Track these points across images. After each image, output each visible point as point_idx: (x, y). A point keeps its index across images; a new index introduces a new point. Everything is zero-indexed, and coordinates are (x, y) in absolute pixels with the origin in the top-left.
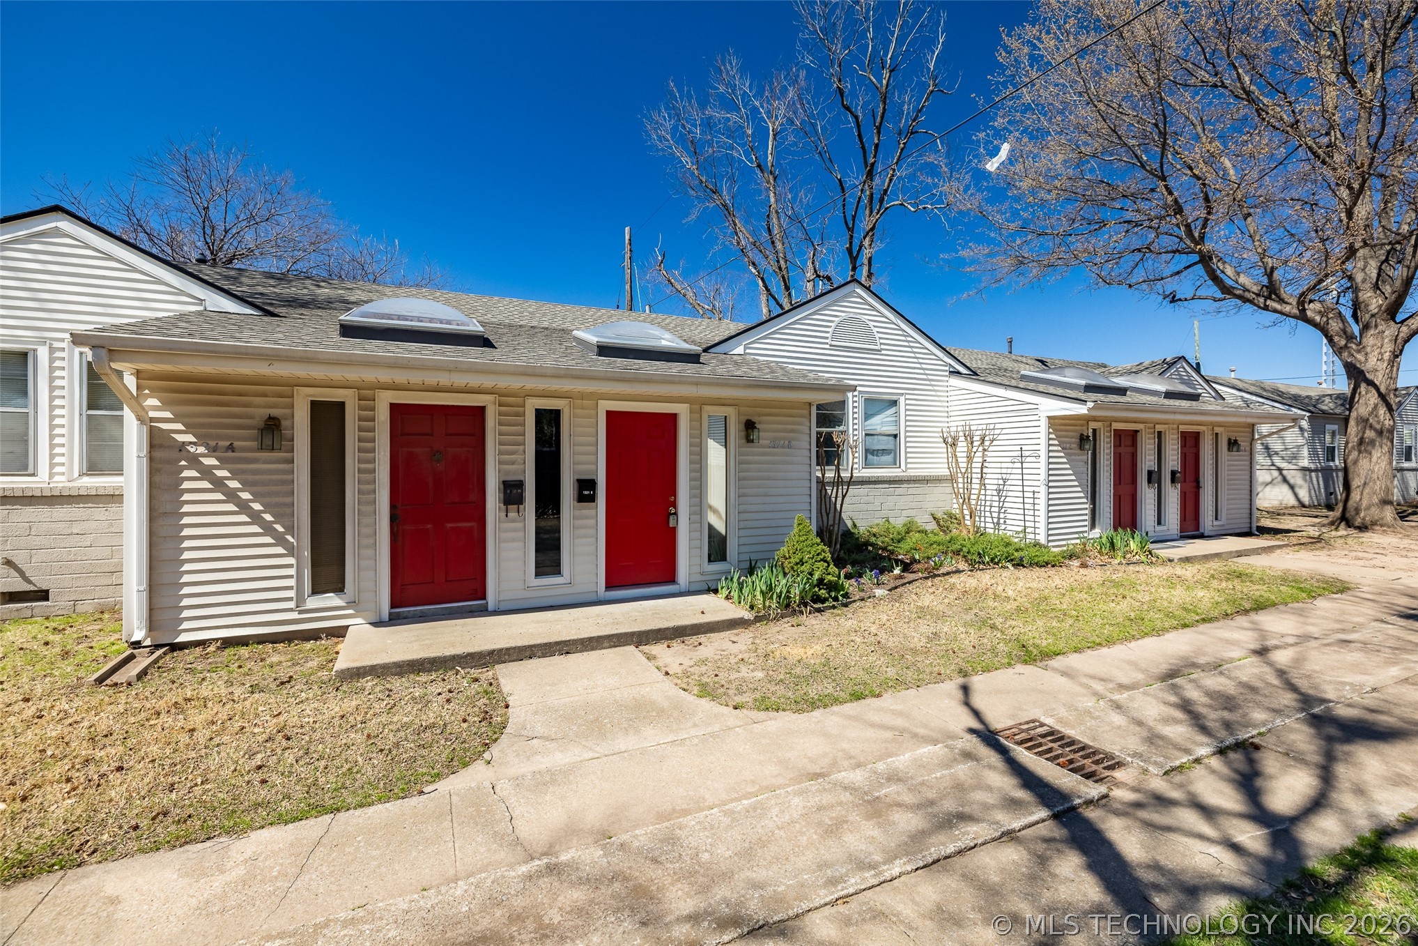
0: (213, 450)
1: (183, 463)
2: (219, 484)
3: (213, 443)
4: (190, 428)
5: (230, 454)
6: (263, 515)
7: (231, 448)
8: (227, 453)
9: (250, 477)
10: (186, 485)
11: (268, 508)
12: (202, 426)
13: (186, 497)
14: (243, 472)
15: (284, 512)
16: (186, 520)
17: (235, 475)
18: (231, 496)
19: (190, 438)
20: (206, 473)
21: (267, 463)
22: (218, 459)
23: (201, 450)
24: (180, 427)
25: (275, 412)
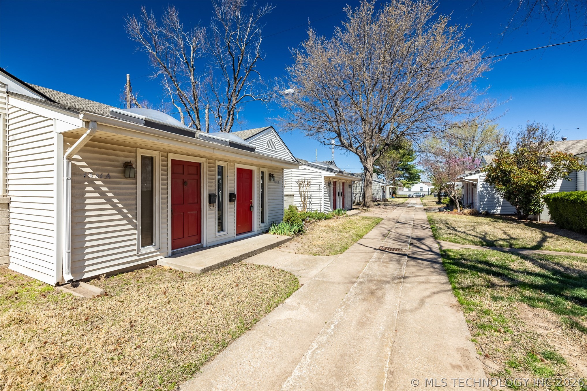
0: (100, 177)
1: (86, 183)
2: (103, 195)
3: (100, 173)
4: (89, 165)
5: (108, 179)
6: (123, 210)
7: (108, 176)
8: (106, 178)
9: (117, 191)
10: (87, 195)
11: (125, 206)
12: (95, 164)
13: (87, 201)
14: (114, 188)
15: (132, 208)
16: (87, 214)
17: (111, 190)
18: (109, 201)
19: (89, 170)
20: (97, 189)
21: (125, 184)
22: (103, 182)
23: (95, 177)
24: (84, 164)
25: (128, 160)
